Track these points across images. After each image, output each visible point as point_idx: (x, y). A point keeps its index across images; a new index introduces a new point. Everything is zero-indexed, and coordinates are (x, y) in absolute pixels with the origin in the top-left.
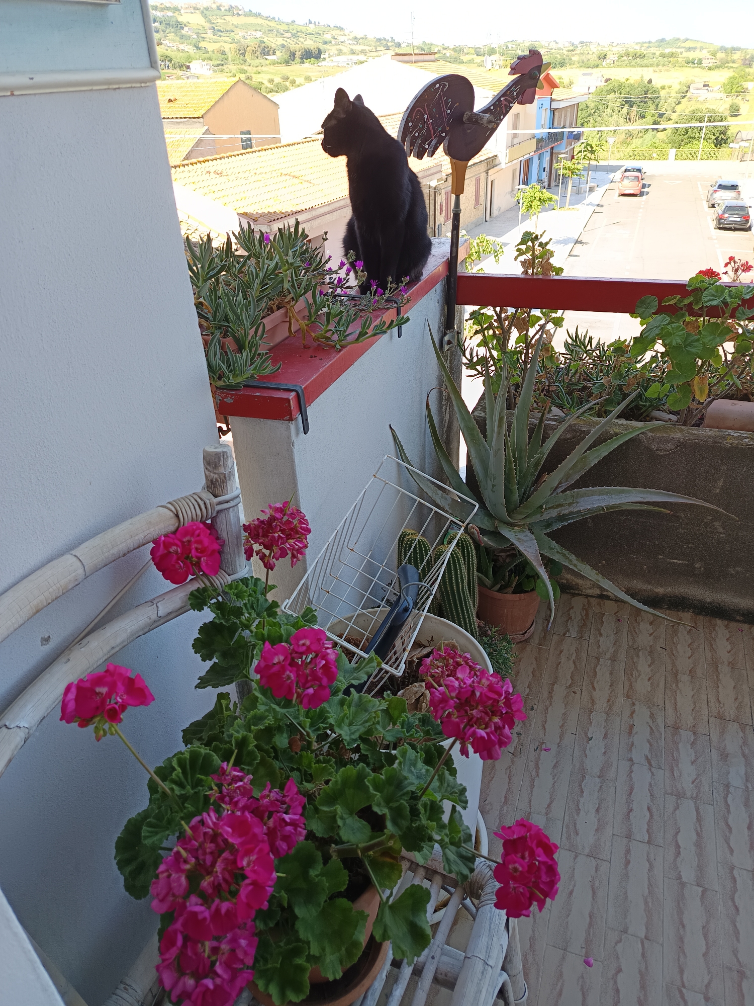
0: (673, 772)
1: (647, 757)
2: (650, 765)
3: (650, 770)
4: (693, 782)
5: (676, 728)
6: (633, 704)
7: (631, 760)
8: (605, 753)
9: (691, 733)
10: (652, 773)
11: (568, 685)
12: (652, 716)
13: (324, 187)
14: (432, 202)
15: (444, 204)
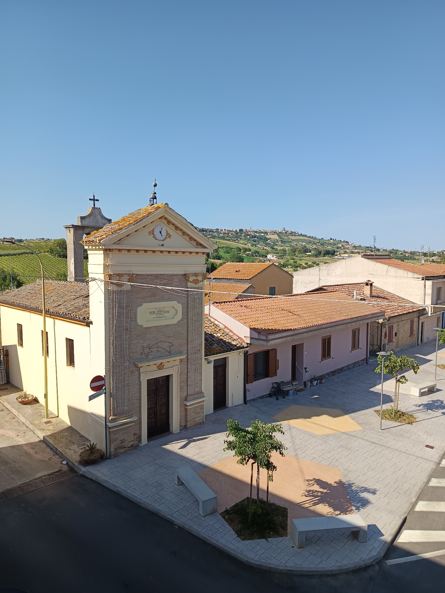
13: (306, 318)
14: (380, 331)
15: (388, 333)
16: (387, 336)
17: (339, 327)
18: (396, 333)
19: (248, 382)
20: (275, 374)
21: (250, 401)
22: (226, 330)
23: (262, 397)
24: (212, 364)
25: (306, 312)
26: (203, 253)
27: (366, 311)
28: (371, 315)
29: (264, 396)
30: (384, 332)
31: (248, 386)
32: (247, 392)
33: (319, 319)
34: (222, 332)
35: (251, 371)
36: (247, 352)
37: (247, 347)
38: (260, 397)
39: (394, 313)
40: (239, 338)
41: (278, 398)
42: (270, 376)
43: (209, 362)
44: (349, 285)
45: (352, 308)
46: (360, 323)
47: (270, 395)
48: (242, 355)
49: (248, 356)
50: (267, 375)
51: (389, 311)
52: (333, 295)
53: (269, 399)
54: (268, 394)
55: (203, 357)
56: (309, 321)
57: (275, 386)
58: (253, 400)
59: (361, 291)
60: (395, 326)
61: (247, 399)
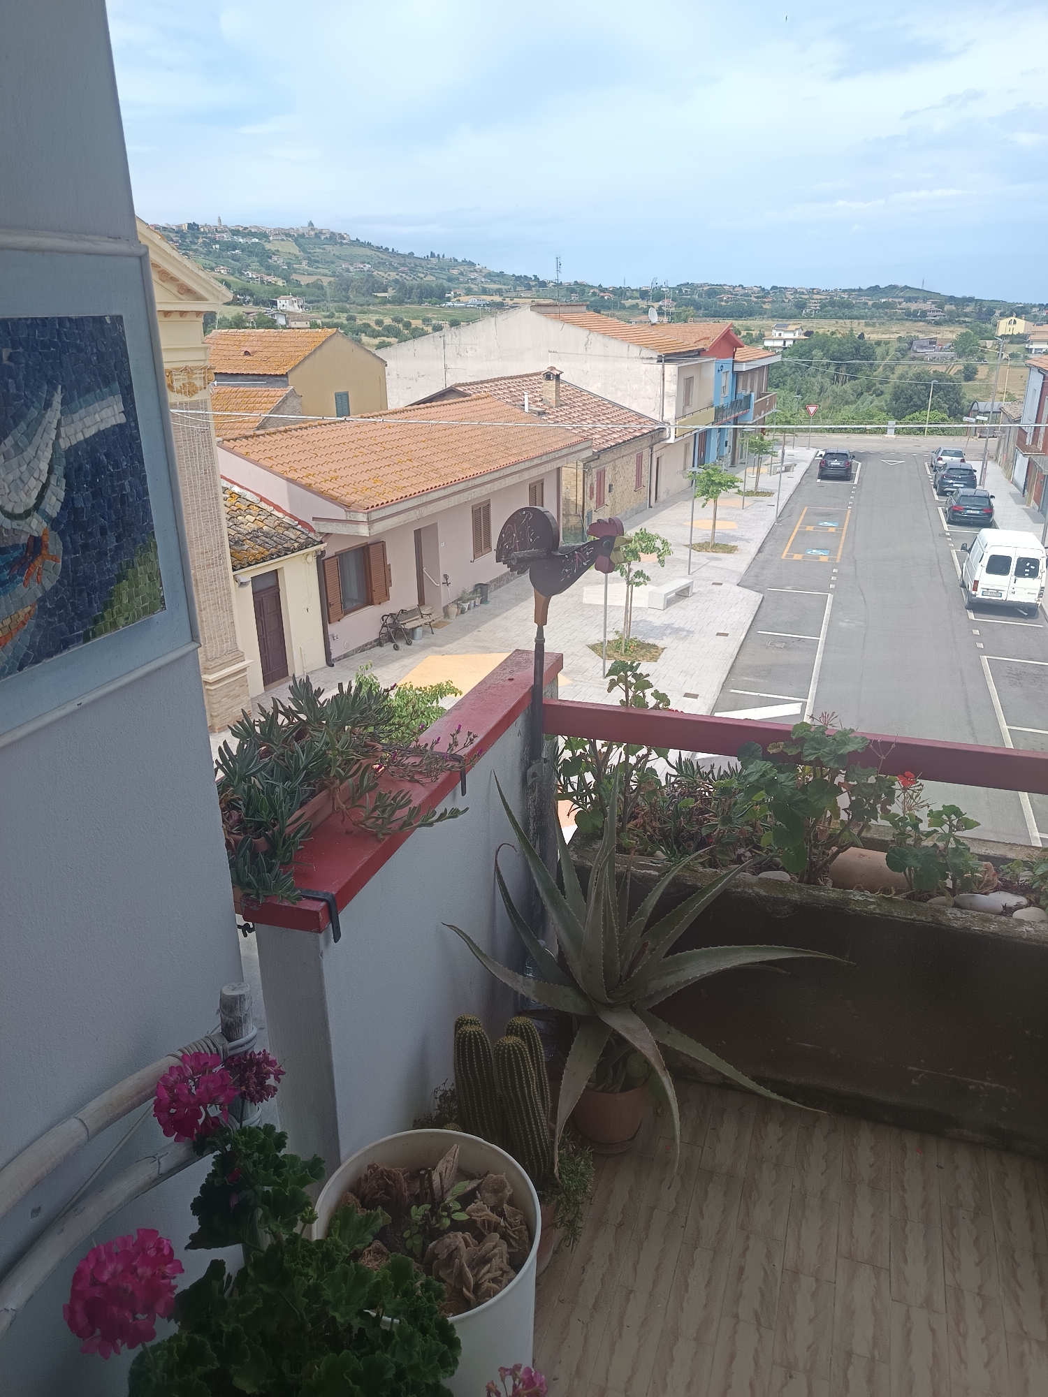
0: (785, 1334)
1: (756, 1312)
2: (759, 1323)
3: (758, 1330)
4: (808, 1348)
5: (796, 1273)
6: (748, 1238)
7: (736, 1316)
8: (706, 1306)
9: (814, 1279)
10: (760, 1335)
11: (671, 1209)
12: (769, 1255)
13: (439, 465)
14: (580, 484)
15: (595, 486)
16: (595, 492)
17: (507, 482)
18: (610, 486)
19: (332, 620)
20: (386, 596)
21: (339, 659)
22: (263, 505)
23: (362, 649)
24: (249, 589)
25: (435, 450)
26: (198, 313)
27: (555, 440)
28: (566, 449)
29: (366, 645)
30: (589, 486)
31: (332, 629)
32: (331, 640)
33: (466, 465)
34: (254, 510)
35: (334, 597)
36: (323, 552)
37: (321, 542)
38: (359, 648)
39: (607, 441)
40: (300, 522)
41: (397, 646)
42: (375, 601)
43: (242, 584)
44: (510, 381)
45: (526, 434)
46: (547, 467)
47: (379, 643)
48: (312, 560)
49: (326, 561)
50: (370, 602)
51: (597, 436)
52: (483, 407)
53: (378, 650)
54: (375, 641)
55: (231, 573)
56: (446, 471)
57: (389, 621)
58: (345, 656)
59: (536, 395)
60: (609, 469)
61: (333, 657)
